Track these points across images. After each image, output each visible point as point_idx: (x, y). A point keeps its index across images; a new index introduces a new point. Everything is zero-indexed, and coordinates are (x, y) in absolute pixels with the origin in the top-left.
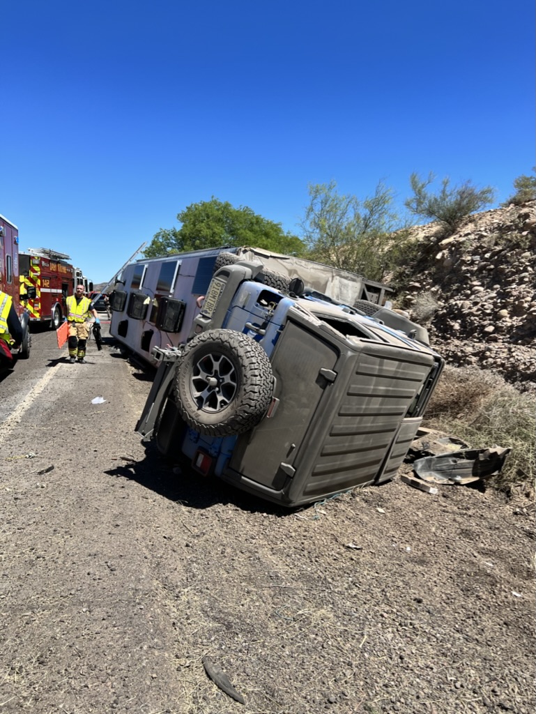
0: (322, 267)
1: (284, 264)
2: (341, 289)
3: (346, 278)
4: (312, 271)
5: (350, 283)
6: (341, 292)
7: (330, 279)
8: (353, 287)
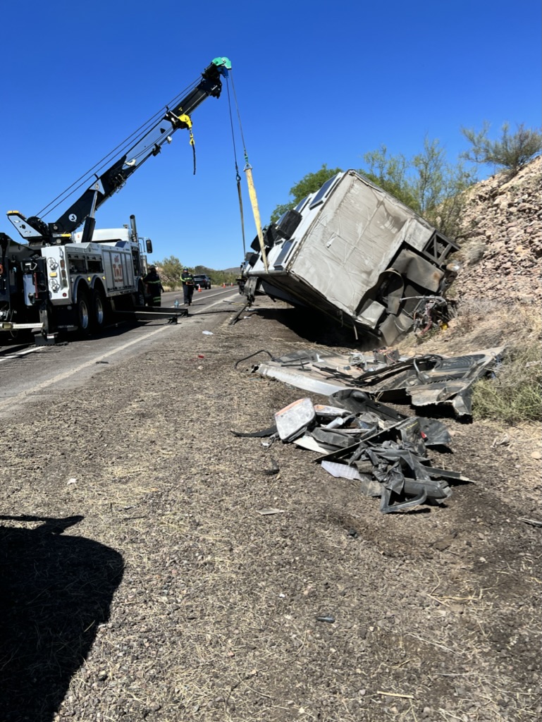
0: (406, 208)
1: (377, 195)
2: (415, 230)
3: (422, 224)
4: (397, 208)
5: (425, 229)
6: (414, 233)
7: (409, 220)
8: (425, 232)
